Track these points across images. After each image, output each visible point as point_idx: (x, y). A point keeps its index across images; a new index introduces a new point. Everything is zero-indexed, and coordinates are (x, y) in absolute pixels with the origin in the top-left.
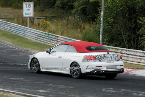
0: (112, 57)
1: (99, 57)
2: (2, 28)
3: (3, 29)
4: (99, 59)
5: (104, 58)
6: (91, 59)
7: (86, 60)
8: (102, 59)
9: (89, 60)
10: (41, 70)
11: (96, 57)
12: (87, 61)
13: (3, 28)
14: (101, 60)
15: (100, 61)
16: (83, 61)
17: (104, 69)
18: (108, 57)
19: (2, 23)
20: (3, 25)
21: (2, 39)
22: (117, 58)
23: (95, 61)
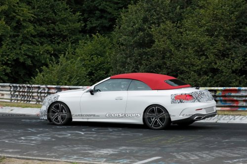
1: (197, 96)
6: (188, 99)
7: (179, 101)
9: (183, 101)
10: (73, 120)
12: (181, 102)
16: (173, 102)
18: (205, 94)
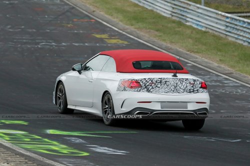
0: (179, 83)
1: (148, 84)
2: (241, 38)
3: (244, 41)
4: (146, 87)
5: (159, 86)
6: (132, 87)
7: (123, 88)
8: (154, 87)
9: (127, 89)
11: (141, 83)
13: (245, 39)
14: (151, 90)
15: (148, 91)
17: (157, 107)
18: (168, 83)
19: (240, 24)
20: (245, 32)
21: (240, 71)
22: (189, 87)
23: (137, 91)
